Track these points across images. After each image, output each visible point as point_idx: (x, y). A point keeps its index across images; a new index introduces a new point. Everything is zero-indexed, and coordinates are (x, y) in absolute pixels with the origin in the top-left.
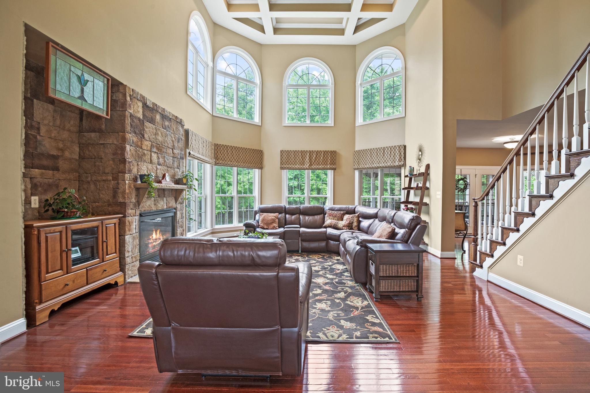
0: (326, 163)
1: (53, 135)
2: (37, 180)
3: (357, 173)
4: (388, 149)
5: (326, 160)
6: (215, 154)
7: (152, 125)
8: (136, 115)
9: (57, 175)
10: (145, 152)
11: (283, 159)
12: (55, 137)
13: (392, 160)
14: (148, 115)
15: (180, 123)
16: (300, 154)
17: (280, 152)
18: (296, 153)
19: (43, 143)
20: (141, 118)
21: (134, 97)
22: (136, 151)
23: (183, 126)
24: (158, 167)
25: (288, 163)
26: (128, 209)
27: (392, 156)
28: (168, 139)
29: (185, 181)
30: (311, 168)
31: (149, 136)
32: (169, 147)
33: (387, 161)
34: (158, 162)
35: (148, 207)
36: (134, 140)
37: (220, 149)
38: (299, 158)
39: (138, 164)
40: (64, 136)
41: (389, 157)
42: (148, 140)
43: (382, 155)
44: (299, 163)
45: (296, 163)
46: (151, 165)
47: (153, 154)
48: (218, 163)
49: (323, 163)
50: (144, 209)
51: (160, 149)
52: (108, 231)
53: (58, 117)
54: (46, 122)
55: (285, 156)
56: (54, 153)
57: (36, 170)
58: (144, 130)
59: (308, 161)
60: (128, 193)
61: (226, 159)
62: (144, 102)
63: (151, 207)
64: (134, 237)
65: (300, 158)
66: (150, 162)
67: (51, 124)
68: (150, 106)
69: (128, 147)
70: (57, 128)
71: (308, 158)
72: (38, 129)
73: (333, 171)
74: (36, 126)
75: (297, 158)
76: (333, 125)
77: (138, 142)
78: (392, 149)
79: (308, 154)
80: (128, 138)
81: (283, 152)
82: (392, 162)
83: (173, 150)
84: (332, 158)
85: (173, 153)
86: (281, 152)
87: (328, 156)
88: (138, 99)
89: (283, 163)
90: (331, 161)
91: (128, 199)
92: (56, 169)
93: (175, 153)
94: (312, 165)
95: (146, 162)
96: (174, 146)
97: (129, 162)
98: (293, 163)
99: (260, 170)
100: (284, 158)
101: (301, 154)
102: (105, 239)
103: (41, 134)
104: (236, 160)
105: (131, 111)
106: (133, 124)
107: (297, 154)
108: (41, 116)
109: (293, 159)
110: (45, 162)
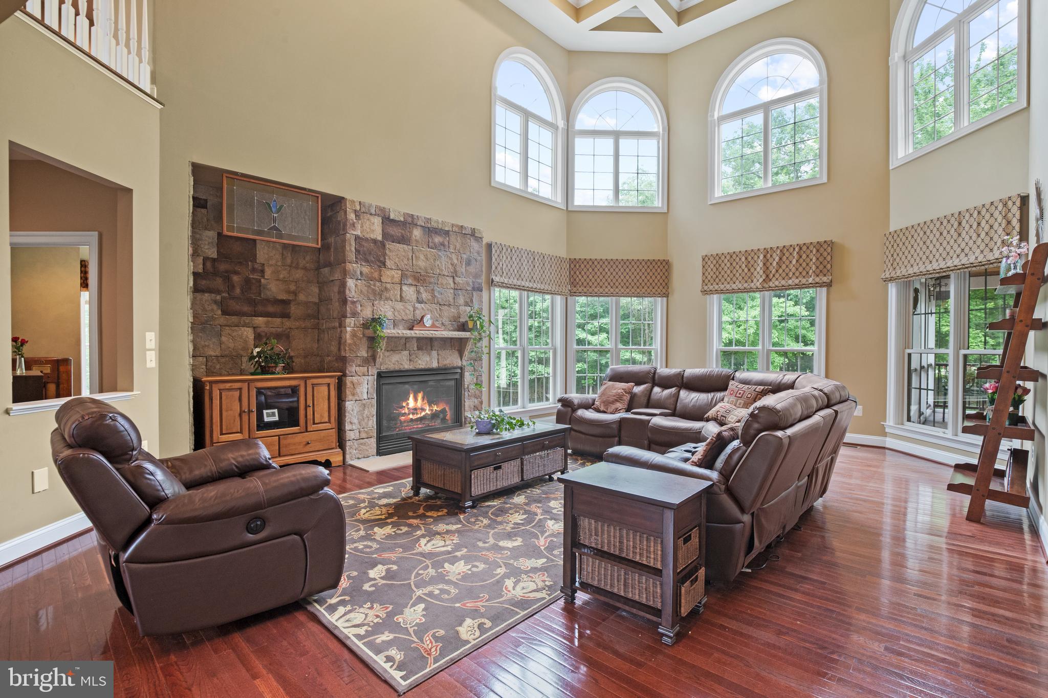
0: (804, 273)
1: (281, 276)
2: (261, 329)
3: (893, 291)
4: (971, 215)
5: (804, 265)
6: (571, 276)
7: (405, 246)
8: (368, 236)
9: (287, 323)
10: (388, 286)
11: (707, 274)
12: (284, 278)
13: (982, 246)
14: (393, 233)
15: (473, 234)
16: (743, 259)
17: (701, 260)
18: (734, 256)
19: (268, 287)
20: (380, 238)
21: (364, 213)
22: (369, 287)
23: (479, 239)
24: (417, 305)
25: (717, 280)
26: (351, 366)
27: (983, 235)
28: (441, 263)
29: (471, 325)
30: (767, 286)
31: (395, 263)
32: (444, 275)
33: (967, 250)
34: (418, 298)
35: (394, 364)
36: (364, 272)
37: (580, 266)
38: (740, 267)
39: (373, 304)
40: (297, 275)
41: (974, 236)
42: (393, 268)
43: (955, 235)
44: (740, 278)
45: (734, 279)
46: (401, 304)
47: (405, 288)
48: (575, 293)
49: (797, 274)
50: (385, 366)
51: (420, 279)
52: (315, 393)
53: (289, 254)
54: (272, 262)
55: (712, 266)
56: (283, 297)
57: (260, 318)
58: (385, 255)
59: (761, 272)
60: (350, 345)
61: (591, 284)
62: (385, 215)
63: (402, 364)
64: (364, 405)
65: (744, 266)
66: (399, 300)
67: (279, 263)
68: (397, 219)
69: (351, 283)
70: (286, 267)
71: (761, 265)
72: (263, 271)
73: (824, 290)
74: (260, 268)
75: (737, 267)
76: (826, 181)
77: (372, 272)
78: (984, 212)
79: (761, 257)
80: (350, 271)
81: (707, 259)
82: (982, 252)
83: (454, 279)
84: (821, 259)
85: (455, 283)
86: (704, 259)
87: (811, 256)
88: (371, 214)
89: (706, 281)
90: (817, 267)
91: (350, 353)
92: (286, 315)
93: (459, 283)
94: (771, 280)
95: (392, 301)
96: (456, 272)
97: (354, 303)
98: (729, 279)
99: (665, 299)
100: (709, 270)
101: (746, 258)
102: (310, 402)
103: (266, 277)
104: (612, 284)
105: (358, 233)
106: (361, 249)
107: (738, 259)
108: (266, 256)
109: (729, 272)
110: (271, 309)
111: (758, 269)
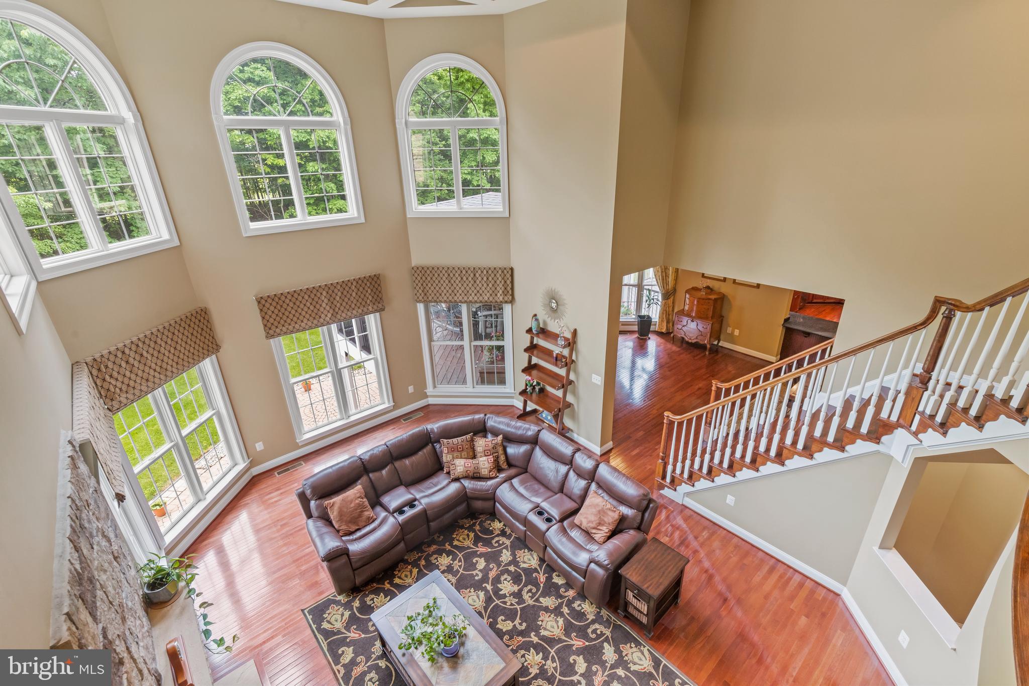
0: (363, 303)
3: (421, 310)
4: (482, 272)
5: (362, 296)
11: (267, 317)
13: (491, 292)
16: (306, 297)
17: (256, 303)
18: (296, 295)
25: (282, 322)
27: (490, 285)
33: (481, 292)
37: (106, 367)
38: (305, 305)
41: (485, 285)
43: (472, 282)
44: (308, 316)
45: (301, 318)
49: (358, 304)
55: (272, 308)
59: (328, 308)
61: (132, 383)
65: (308, 304)
71: (326, 301)
73: (378, 314)
75: (302, 306)
76: (364, 222)
78: (490, 272)
79: (324, 293)
81: (263, 302)
82: (491, 295)
84: (374, 290)
86: (259, 302)
87: (366, 288)
89: (269, 325)
90: (373, 297)
98: (295, 319)
99: (214, 357)
100: (270, 313)
101: (309, 296)
104: (158, 369)
107: (300, 298)
109: (293, 312)
111: (324, 305)
